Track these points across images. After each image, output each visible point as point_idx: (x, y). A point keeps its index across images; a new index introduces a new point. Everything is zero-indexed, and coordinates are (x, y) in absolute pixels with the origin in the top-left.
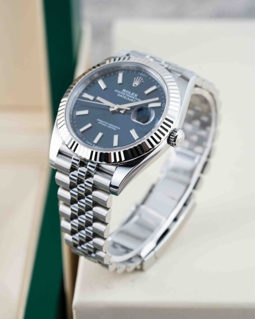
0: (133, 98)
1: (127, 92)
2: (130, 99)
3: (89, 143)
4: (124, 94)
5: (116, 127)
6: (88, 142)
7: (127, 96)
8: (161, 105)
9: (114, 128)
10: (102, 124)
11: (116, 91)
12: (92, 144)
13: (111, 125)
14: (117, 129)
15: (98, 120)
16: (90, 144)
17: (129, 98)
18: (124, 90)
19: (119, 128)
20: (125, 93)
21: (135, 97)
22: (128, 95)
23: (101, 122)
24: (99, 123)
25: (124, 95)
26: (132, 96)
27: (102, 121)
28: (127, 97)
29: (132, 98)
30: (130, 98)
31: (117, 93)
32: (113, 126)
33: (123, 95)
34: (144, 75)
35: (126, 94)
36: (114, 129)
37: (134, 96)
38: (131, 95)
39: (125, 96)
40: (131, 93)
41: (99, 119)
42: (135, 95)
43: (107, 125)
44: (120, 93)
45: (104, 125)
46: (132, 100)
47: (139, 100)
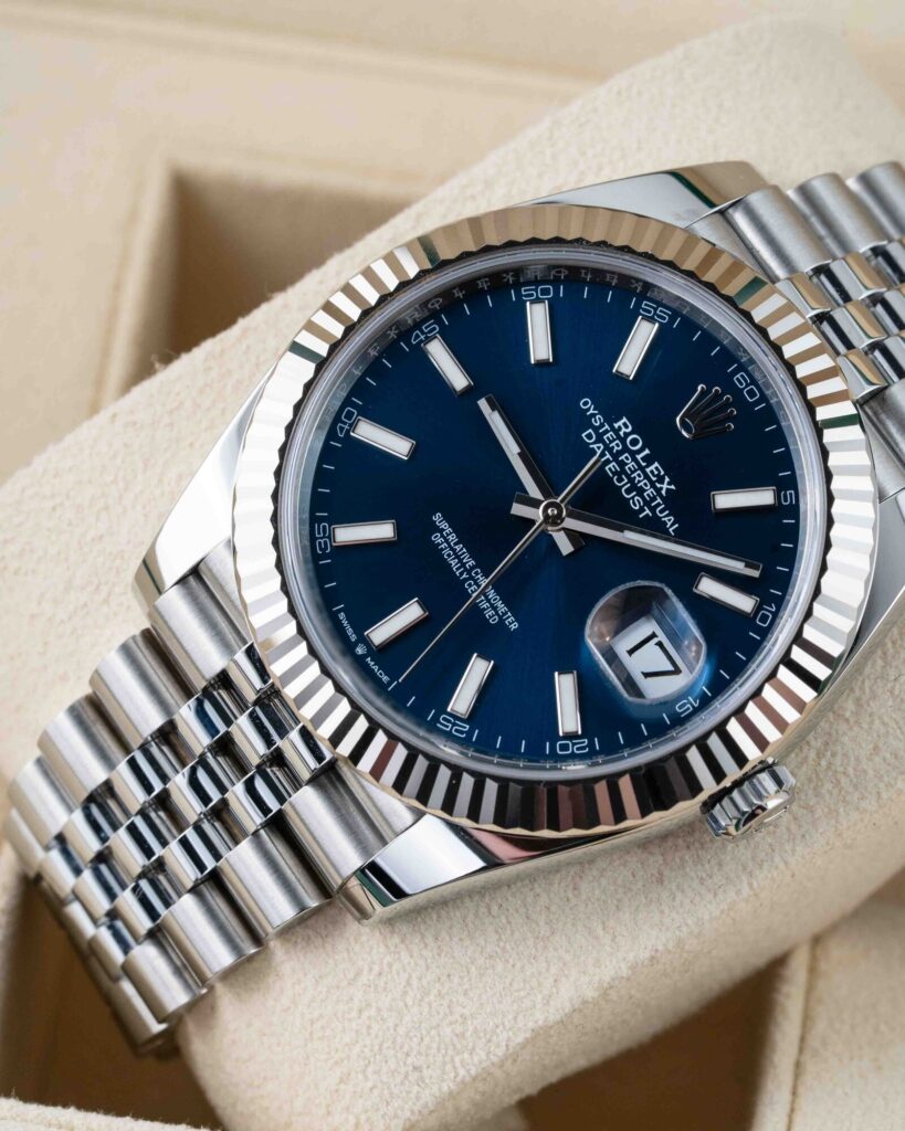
0: (650, 491)
1: (634, 442)
2: (628, 491)
3: (345, 623)
4: (616, 446)
5: (502, 608)
6: (342, 616)
7: (622, 464)
8: (758, 608)
9: (494, 608)
10: (446, 552)
11: (587, 405)
12: (353, 638)
14: (502, 621)
15: (437, 517)
16: (350, 631)
17: (631, 480)
18: (623, 424)
19: (514, 626)
20: (623, 440)
21: (658, 491)
22: (631, 465)
23: (446, 537)
24: (437, 539)
25: (610, 450)
26: (646, 477)
27: (453, 538)
28: (622, 472)
29: (640, 491)
30: (634, 487)
31: (586, 422)
32: (491, 594)
33: (607, 448)
34: (752, 393)
35: (625, 449)
36: (489, 613)
37: (653, 485)
38: (642, 469)
39: (615, 456)
40: (649, 460)
41: (446, 518)
42: (661, 480)
43: (469, 571)
44: (596, 429)
45: (454, 563)
46: (636, 503)
47: (669, 520)
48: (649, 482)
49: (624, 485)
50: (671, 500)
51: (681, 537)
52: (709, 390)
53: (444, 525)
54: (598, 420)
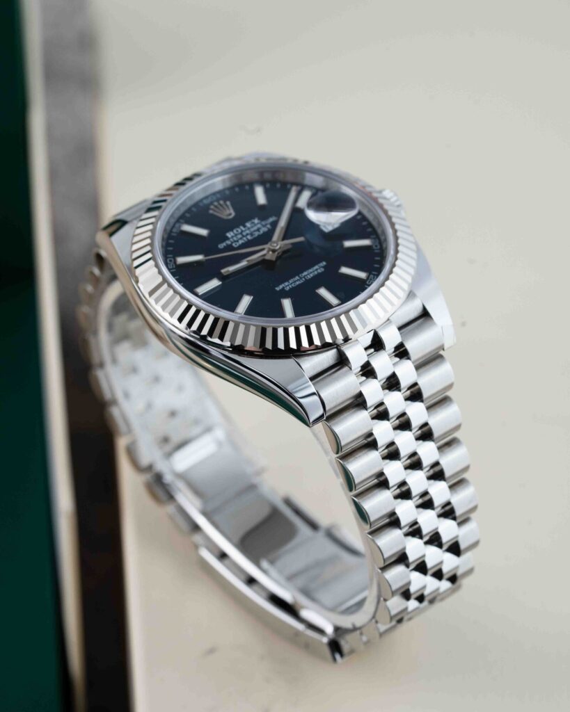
0: (259, 226)
1: (237, 231)
2: (260, 232)
4: (240, 236)
5: (316, 267)
7: (248, 234)
9: (317, 270)
10: (293, 285)
11: (222, 245)
13: (305, 273)
14: (322, 267)
15: (277, 289)
17: (255, 231)
18: (229, 235)
19: (324, 263)
20: (237, 234)
22: (248, 232)
23: (286, 286)
24: (287, 289)
26: (253, 227)
27: (286, 284)
28: (252, 234)
29: (259, 228)
30: (258, 230)
31: (229, 245)
32: (311, 270)
33: (241, 239)
35: (241, 234)
36: (319, 271)
38: (250, 228)
39: (244, 236)
41: (278, 286)
42: (253, 223)
43: (301, 278)
44: (232, 243)
45: (298, 283)
46: (265, 229)
47: (271, 220)
48: (255, 226)
49: (256, 234)
50: (262, 218)
51: (279, 215)
52: (212, 209)
53: (281, 287)
54: (228, 242)
